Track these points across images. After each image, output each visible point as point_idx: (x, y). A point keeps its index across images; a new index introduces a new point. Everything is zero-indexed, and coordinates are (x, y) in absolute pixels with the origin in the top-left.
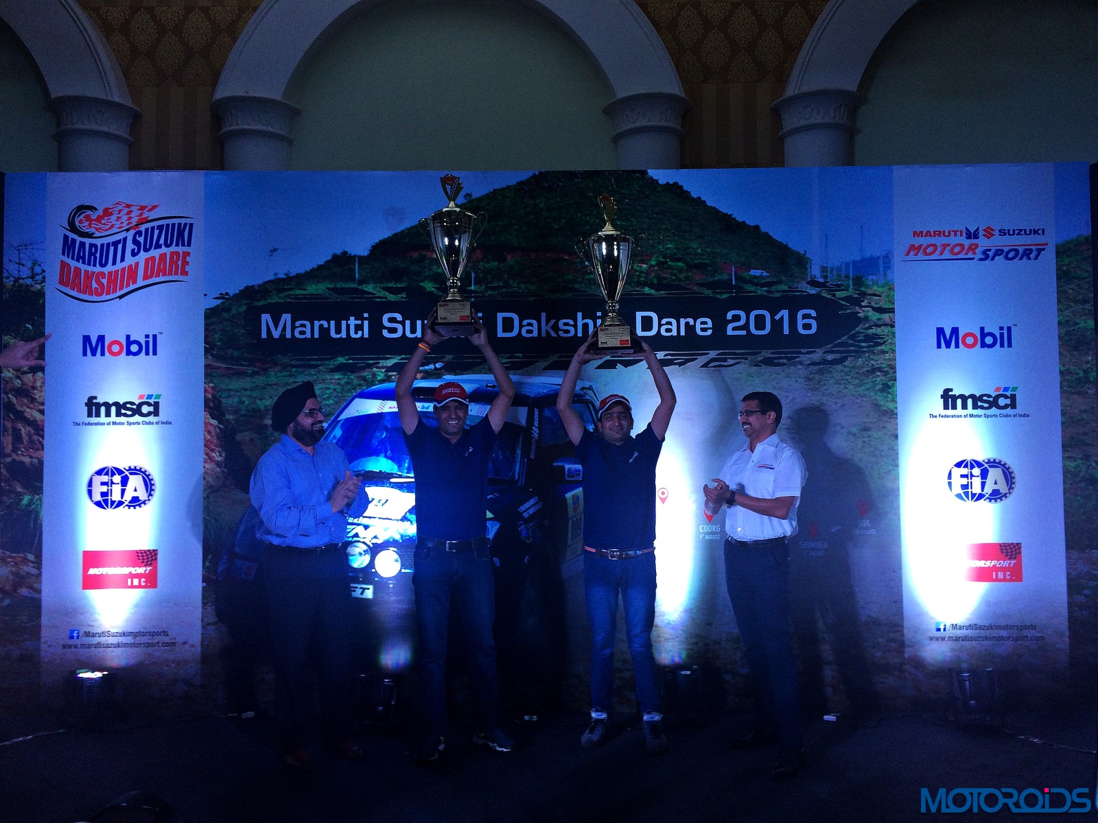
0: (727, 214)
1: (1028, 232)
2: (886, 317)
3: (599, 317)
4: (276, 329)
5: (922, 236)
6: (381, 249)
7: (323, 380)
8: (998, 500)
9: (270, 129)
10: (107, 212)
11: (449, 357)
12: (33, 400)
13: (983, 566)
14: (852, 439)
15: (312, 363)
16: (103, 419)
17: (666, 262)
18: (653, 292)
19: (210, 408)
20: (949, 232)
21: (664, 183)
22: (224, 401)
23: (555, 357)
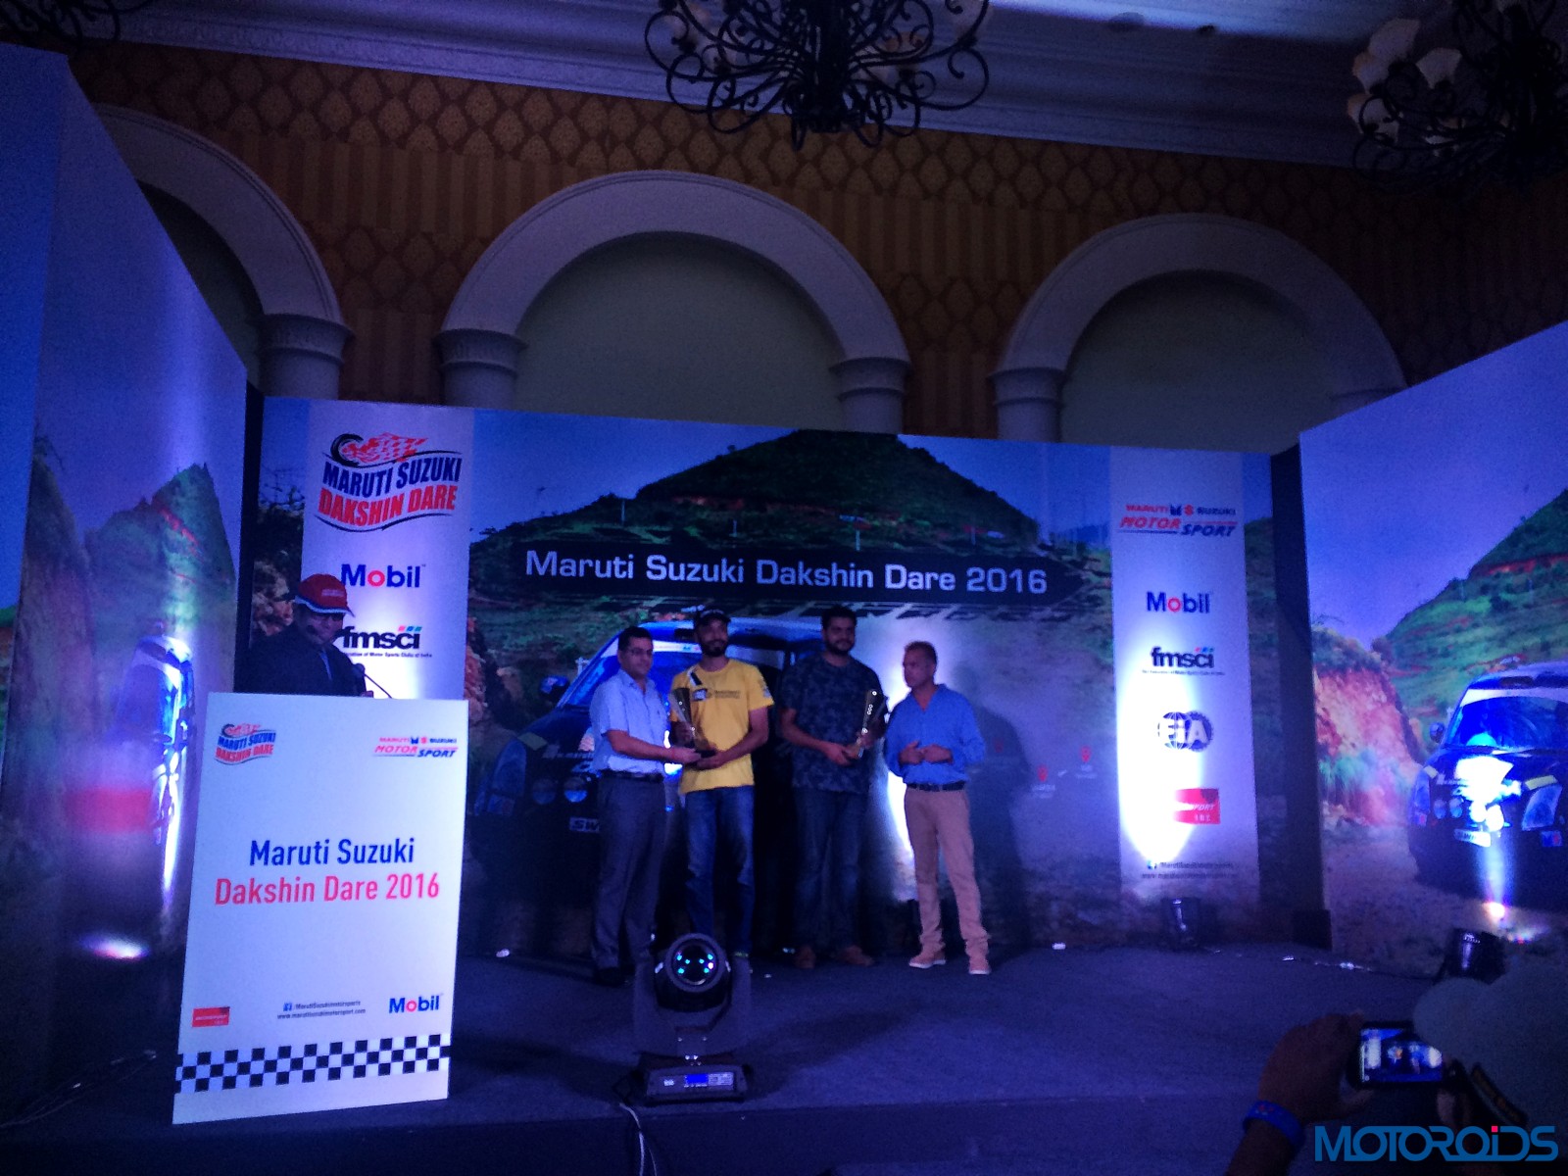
0: (967, 480)
1: (1220, 512)
3: (852, 569)
4: (542, 562)
5: (1135, 510)
6: (648, 493)
7: (587, 618)
8: (1199, 749)
9: (498, 363)
10: (373, 443)
13: (1186, 809)
14: (1076, 689)
15: (577, 601)
17: (913, 521)
18: (902, 547)
19: (472, 642)
21: (912, 447)
22: (486, 635)
23: (811, 605)
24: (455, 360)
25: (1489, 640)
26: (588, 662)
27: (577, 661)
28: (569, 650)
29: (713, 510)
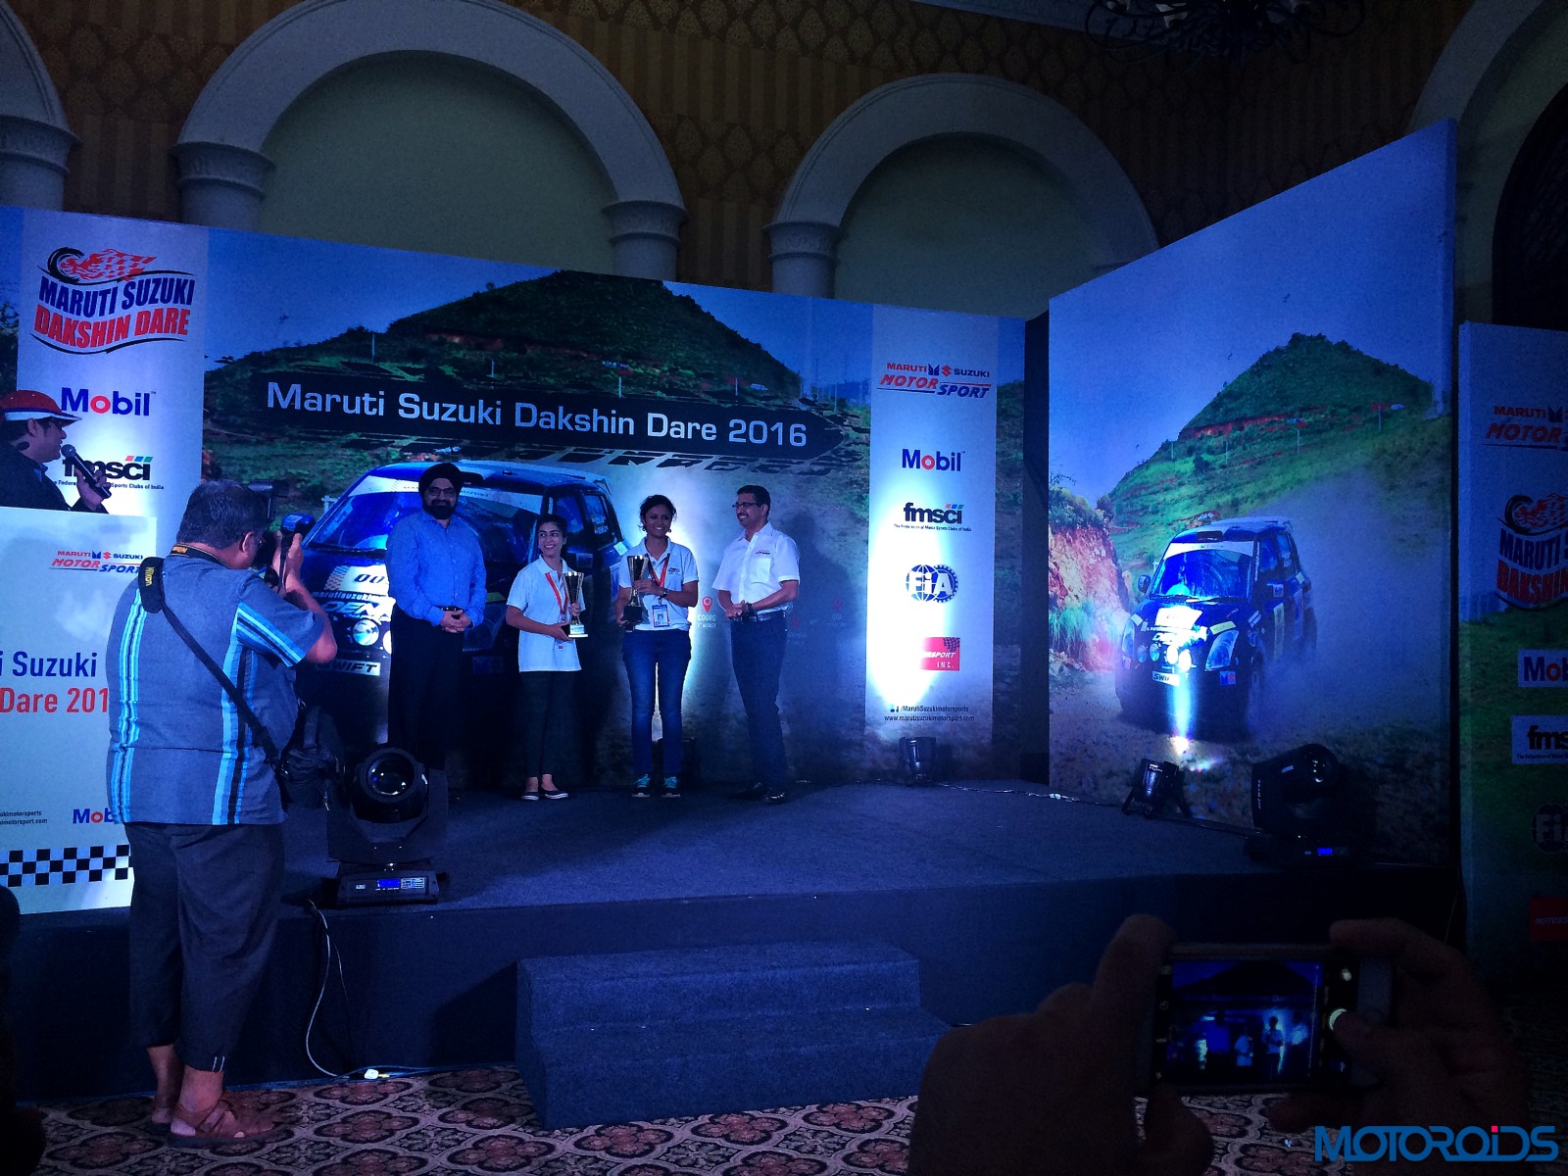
0: (732, 331)
1: (976, 374)
2: (863, 436)
3: (613, 415)
4: (284, 397)
5: (895, 368)
6: (400, 328)
7: (335, 455)
8: (944, 601)
9: (242, 181)
10: (95, 259)
11: (466, 442)
13: (930, 656)
14: (833, 542)
15: (324, 437)
17: (677, 369)
18: (664, 395)
19: (207, 472)
20: (916, 367)
21: (678, 295)
23: (571, 450)
24: (194, 176)
25: (1191, 497)
26: (335, 501)
28: (315, 487)
29: (469, 349)
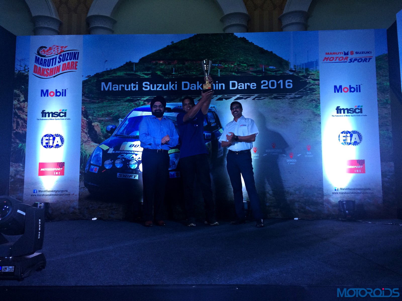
0: (261, 48)
1: (366, 53)
2: (317, 82)
3: (217, 83)
4: (106, 87)
5: (329, 54)
6: (143, 60)
7: (122, 105)
8: (356, 145)
9: (106, 26)
12: (24, 111)
13: (351, 168)
14: (305, 124)
15: (119, 99)
16: (47, 118)
17: (240, 64)
18: (236, 74)
19: (83, 114)
20: (338, 53)
21: (240, 37)
22: (88, 112)
24: (92, 26)
26: (123, 120)
27: (119, 120)
28: (116, 116)
29: (166, 65)
